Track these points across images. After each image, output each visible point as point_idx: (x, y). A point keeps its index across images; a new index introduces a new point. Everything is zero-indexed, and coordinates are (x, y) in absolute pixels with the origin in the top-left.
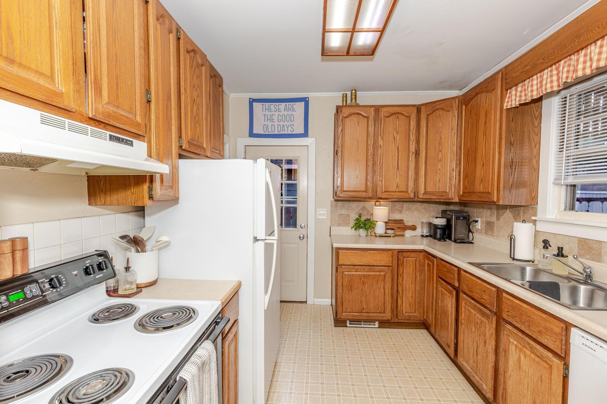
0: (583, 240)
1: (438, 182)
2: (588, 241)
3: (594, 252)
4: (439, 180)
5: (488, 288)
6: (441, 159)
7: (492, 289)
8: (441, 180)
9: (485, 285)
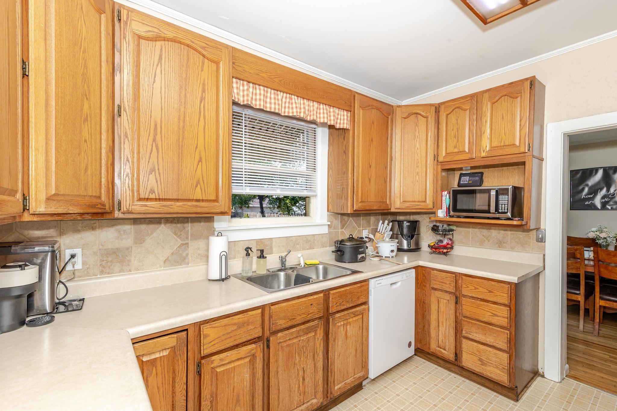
0: (259, 240)
1: (83, 172)
2: (263, 240)
3: (267, 247)
4: (86, 169)
5: (316, 298)
6: (87, 116)
7: (320, 296)
8: (89, 167)
9: (312, 298)
